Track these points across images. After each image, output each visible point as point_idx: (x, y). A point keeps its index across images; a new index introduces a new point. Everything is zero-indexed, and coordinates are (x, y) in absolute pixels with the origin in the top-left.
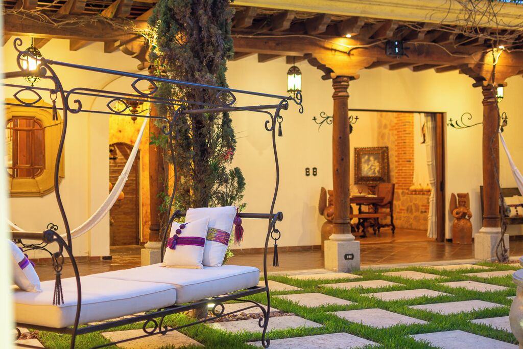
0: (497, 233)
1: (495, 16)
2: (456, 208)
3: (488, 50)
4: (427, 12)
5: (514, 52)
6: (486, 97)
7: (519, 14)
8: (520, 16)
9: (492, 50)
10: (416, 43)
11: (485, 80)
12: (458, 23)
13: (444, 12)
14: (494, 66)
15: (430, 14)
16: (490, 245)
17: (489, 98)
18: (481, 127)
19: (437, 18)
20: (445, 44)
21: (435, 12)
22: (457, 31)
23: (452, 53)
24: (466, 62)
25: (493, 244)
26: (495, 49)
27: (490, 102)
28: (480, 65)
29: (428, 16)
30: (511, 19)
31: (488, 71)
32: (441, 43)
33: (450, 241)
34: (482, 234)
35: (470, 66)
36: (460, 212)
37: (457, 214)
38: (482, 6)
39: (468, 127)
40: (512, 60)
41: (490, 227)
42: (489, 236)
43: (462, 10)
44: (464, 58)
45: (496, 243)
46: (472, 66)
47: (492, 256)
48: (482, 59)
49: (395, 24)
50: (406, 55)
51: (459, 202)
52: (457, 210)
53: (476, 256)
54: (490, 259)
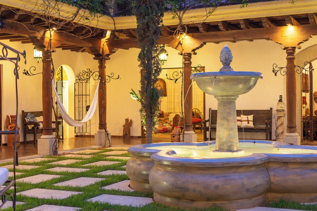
0: (52, 138)
1: (58, 10)
2: (10, 124)
3: (47, 30)
4: (23, 3)
5: (60, 32)
6: (45, 57)
7: (68, 11)
8: (69, 12)
9: (50, 30)
10: (10, 21)
11: (46, 48)
12: (38, 12)
13: (32, 4)
14: (51, 40)
15: (25, 4)
16: (49, 146)
17: (47, 58)
18: (41, 75)
19: (28, 7)
20: (26, 23)
21: (28, 3)
22: (36, 17)
23: (29, 30)
24: (36, 36)
25: (50, 145)
26: (51, 30)
27: (47, 61)
28: (43, 38)
29: (23, 5)
30: (64, 13)
31: (47, 42)
32: (24, 23)
33: (5, 145)
34: (43, 140)
35: (38, 38)
36: (13, 127)
37: (11, 128)
38: (53, 4)
39: (34, 75)
40: (58, 37)
41: (48, 135)
42: (48, 140)
43: (42, 4)
44: (35, 33)
45: (51, 144)
46: (39, 38)
47: (50, 152)
48: (44, 34)
49: (3, 7)
50: (5, 27)
51: (12, 121)
52: (11, 125)
53: (38, 153)
54: (48, 154)
